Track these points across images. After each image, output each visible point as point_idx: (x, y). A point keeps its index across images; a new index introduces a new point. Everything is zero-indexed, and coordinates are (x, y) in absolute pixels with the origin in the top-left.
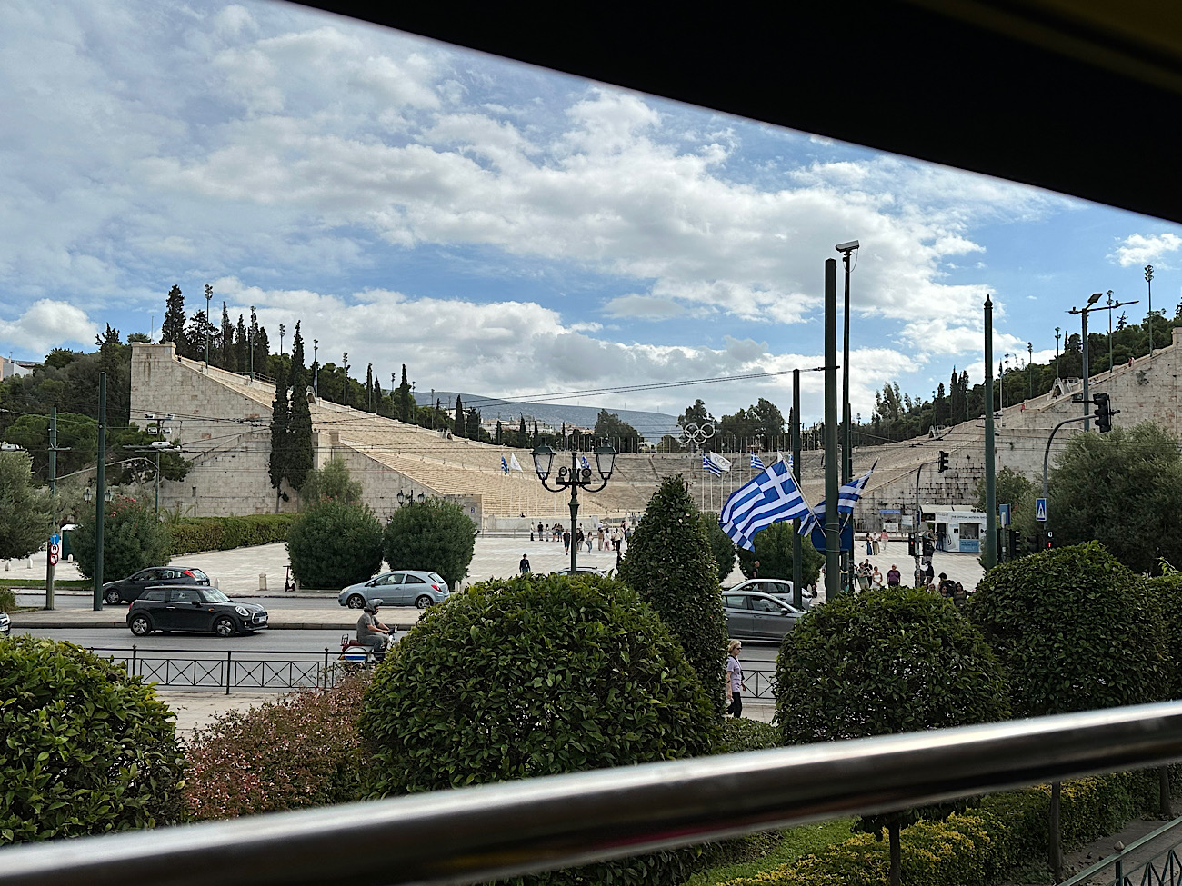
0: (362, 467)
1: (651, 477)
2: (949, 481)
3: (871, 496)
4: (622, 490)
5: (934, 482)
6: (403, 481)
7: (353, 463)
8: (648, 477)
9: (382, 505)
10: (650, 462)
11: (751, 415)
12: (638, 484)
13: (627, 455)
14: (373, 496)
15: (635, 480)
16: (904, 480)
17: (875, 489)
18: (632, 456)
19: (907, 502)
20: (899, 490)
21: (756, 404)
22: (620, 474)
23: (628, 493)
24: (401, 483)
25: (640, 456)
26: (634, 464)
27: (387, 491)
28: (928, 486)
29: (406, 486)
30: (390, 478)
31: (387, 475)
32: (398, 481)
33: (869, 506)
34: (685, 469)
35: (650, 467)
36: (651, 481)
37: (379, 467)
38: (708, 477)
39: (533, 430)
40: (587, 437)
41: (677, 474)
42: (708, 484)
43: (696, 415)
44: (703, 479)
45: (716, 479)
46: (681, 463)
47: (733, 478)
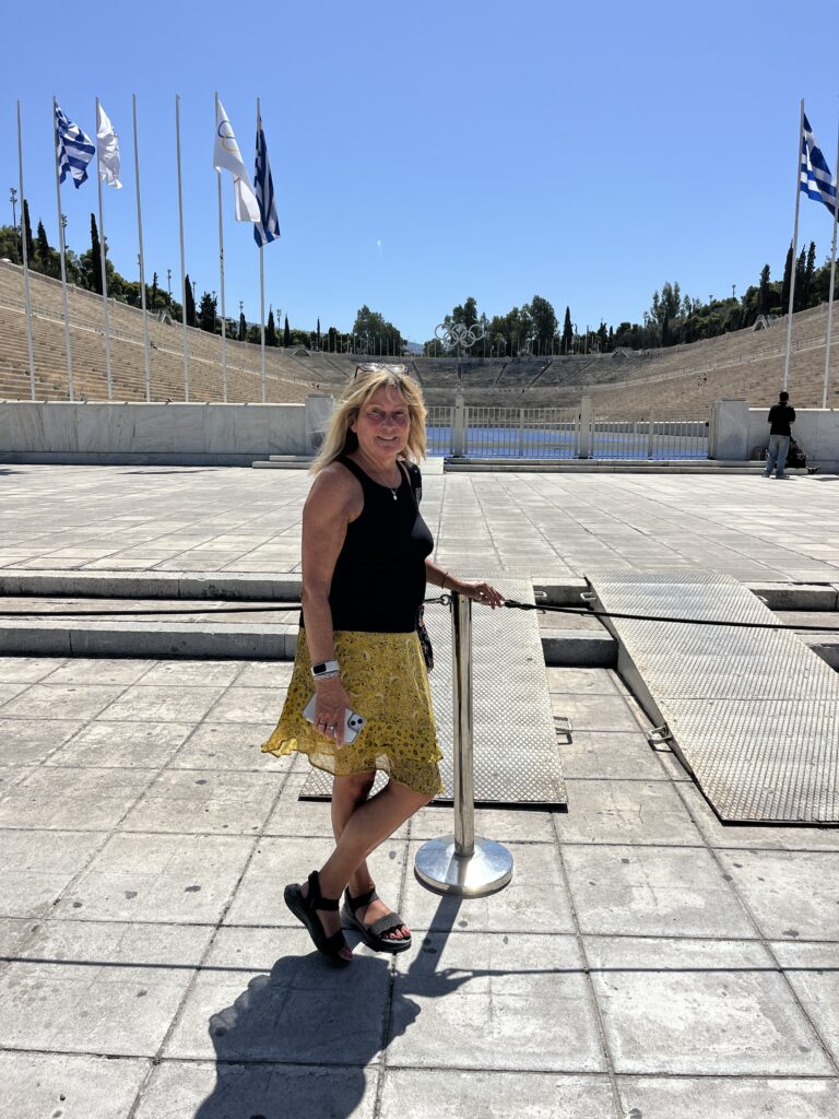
10: (414, 366)
11: (525, 316)
13: (388, 358)
18: (394, 358)
21: (530, 304)
34: (452, 374)
38: (477, 384)
39: (283, 327)
40: (345, 338)
41: (443, 380)
42: (477, 390)
43: (466, 314)
44: (472, 385)
45: (487, 386)
46: (447, 368)
47: (505, 384)
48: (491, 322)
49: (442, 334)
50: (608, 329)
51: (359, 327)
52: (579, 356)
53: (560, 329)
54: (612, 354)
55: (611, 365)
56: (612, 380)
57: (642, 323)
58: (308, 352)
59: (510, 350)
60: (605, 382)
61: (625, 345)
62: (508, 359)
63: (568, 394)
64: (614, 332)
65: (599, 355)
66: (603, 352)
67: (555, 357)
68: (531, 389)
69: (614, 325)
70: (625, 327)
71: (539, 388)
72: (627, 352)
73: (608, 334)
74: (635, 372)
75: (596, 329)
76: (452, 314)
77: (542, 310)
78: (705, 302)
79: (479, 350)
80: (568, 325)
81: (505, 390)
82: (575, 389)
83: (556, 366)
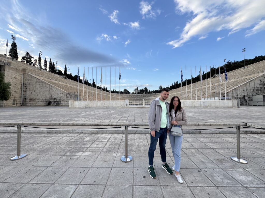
0: (35, 82)
2: (261, 86)
3: (232, 92)
5: (255, 86)
6: (51, 87)
7: (31, 81)
9: (42, 97)
11: (144, 89)
14: (39, 93)
16: (244, 86)
17: (233, 90)
18: (128, 94)
19: (246, 94)
20: (242, 90)
24: (50, 88)
27: (45, 91)
28: (253, 88)
29: (52, 89)
30: (46, 86)
31: (44, 85)
32: (48, 87)
33: (231, 96)
35: (131, 96)
37: (41, 82)
39: (115, 91)
40: (122, 92)
41: (134, 97)
42: (138, 98)
43: (137, 89)
44: (138, 97)
45: (140, 97)
46: (135, 95)
47: (142, 97)
48: (140, 90)
49: (134, 92)
51: (124, 91)
52: (150, 94)
53: (148, 91)
56: (155, 97)
57: (158, 90)
58: (118, 94)
59: (142, 93)
61: (156, 92)
62: (142, 94)
65: (153, 94)
67: (148, 94)
69: (155, 90)
70: (156, 90)
71: (146, 98)
72: (156, 93)
74: (157, 95)
75: (152, 91)
76: (135, 89)
77: (146, 89)
78: (165, 87)
79: (138, 93)
80: (149, 90)
81: (142, 98)
82: (150, 98)
83: (148, 95)
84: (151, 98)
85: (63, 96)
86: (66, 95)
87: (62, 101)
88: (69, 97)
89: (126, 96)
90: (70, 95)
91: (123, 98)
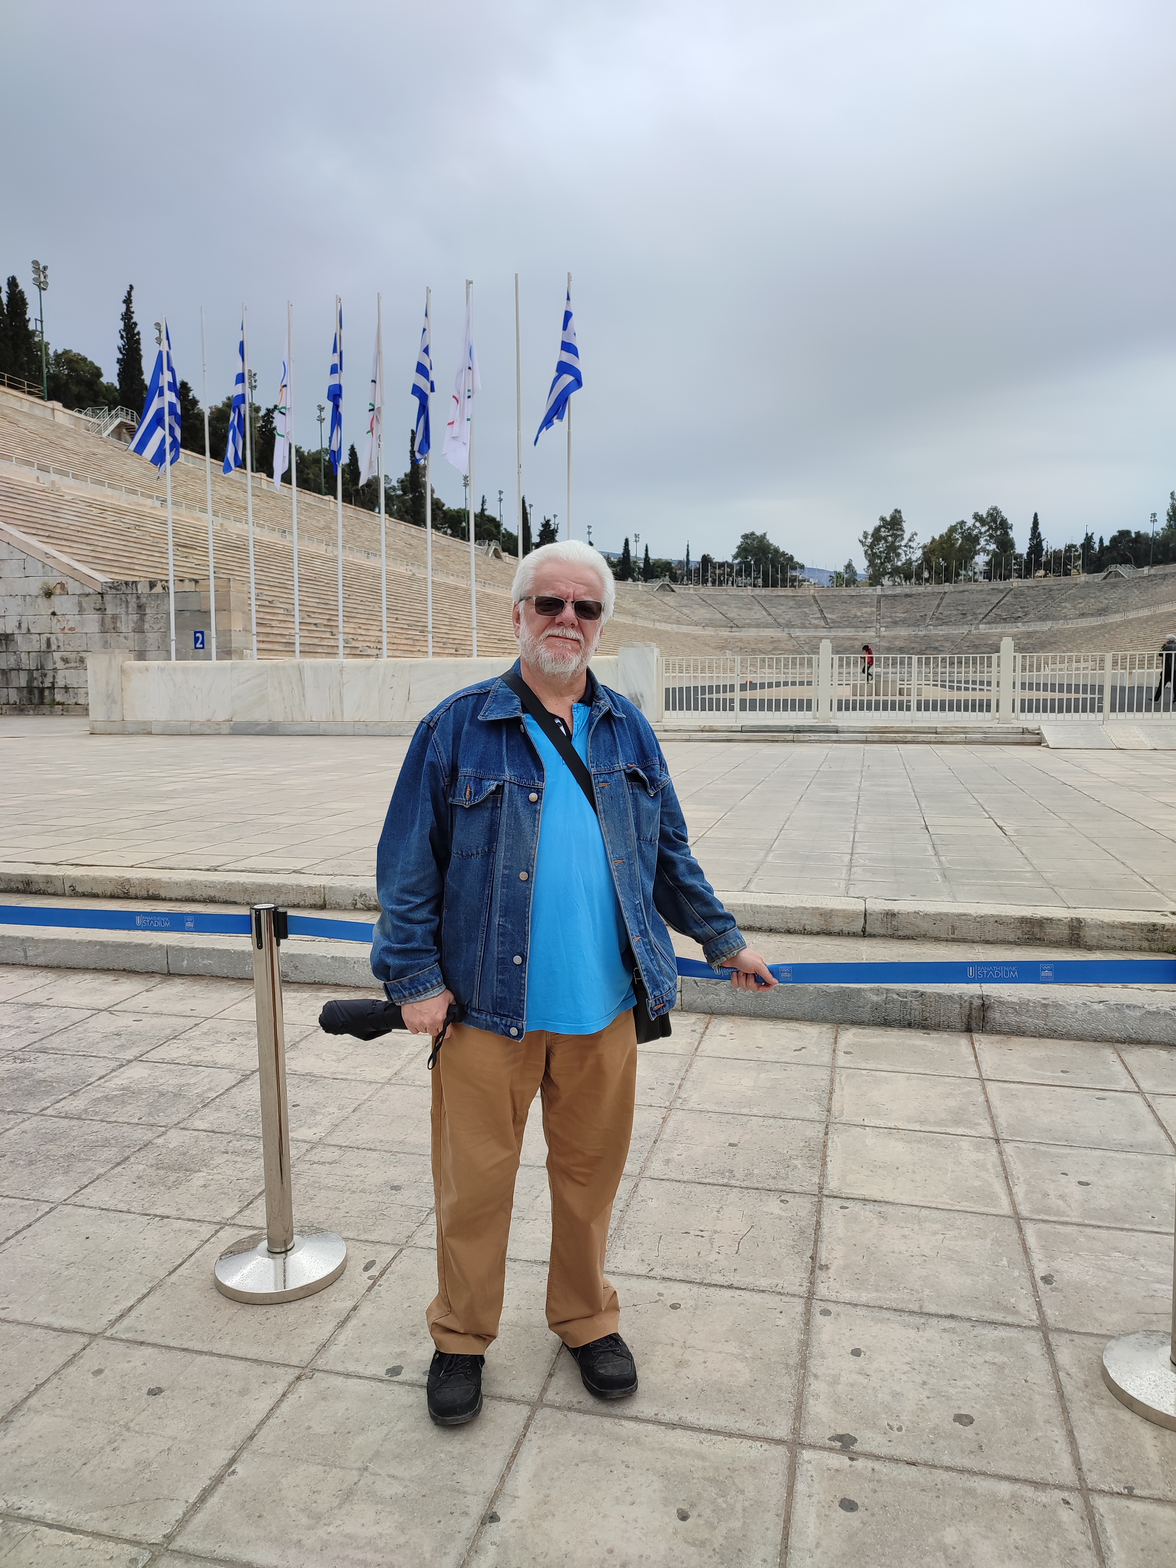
1: (816, 622)
4: (773, 641)
8: (813, 621)
10: (816, 601)
11: (972, 527)
12: (797, 632)
13: (780, 591)
15: (793, 626)
18: (789, 591)
21: (983, 514)
22: (769, 618)
23: (782, 645)
25: (800, 592)
26: (791, 603)
34: (868, 609)
35: (815, 608)
36: (816, 627)
38: (904, 621)
39: (642, 555)
40: (722, 565)
41: (855, 616)
42: (903, 632)
43: (889, 531)
44: (895, 623)
45: (916, 624)
46: (861, 601)
47: (943, 621)
50: (1096, 539)
51: (743, 551)
52: (1051, 580)
53: (1025, 546)
54: (1104, 574)
55: (1100, 591)
56: (1102, 612)
57: (1151, 530)
58: (673, 586)
59: (952, 576)
60: (1092, 615)
61: (1125, 561)
62: (947, 587)
63: (1036, 632)
64: (1106, 543)
65: (1083, 578)
66: (1089, 572)
67: (1015, 582)
68: (982, 626)
69: (1105, 533)
70: (1124, 534)
71: (993, 625)
72: (1125, 571)
73: (1097, 546)
75: (1078, 541)
76: (870, 531)
77: (997, 523)
79: (907, 574)
80: (1035, 538)
81: (942, 631)
82: (1046, 626)
83: (1018, 594)
84: (1060, 625)
85: (73, 621)
86: (101, 610)
87: (66, 661)
88: (127, 623)
89: (759, 614)
90: (133, 601)
91: (725, 633)
